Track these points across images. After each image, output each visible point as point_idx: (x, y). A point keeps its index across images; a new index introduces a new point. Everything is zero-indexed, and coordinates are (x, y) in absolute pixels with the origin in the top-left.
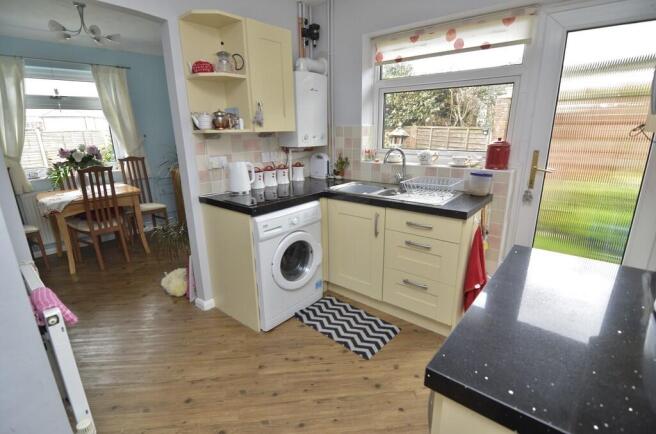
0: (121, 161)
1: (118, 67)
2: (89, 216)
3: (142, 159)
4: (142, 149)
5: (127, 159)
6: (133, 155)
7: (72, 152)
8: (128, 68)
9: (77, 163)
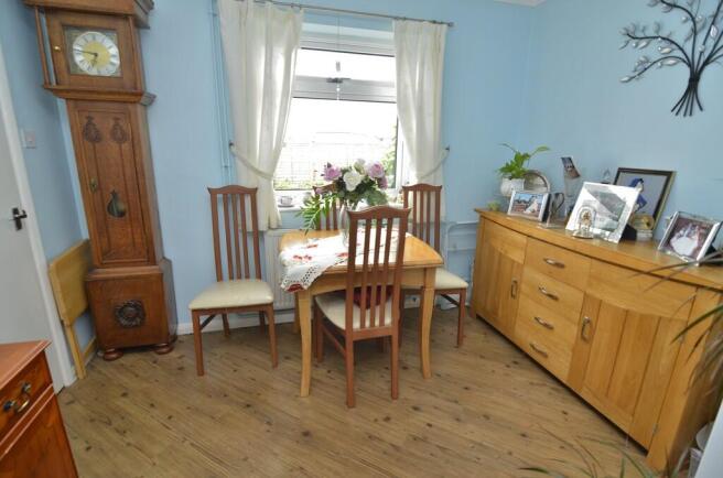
0: (406, 190)
1: (434, 22)
2: (350, 295)
3: (438, 190)
4: (440, 172)
5: (415, 188)
6: (423, 182)
7: (344, 171)
8: (450, 25)
9: (347, 193)
